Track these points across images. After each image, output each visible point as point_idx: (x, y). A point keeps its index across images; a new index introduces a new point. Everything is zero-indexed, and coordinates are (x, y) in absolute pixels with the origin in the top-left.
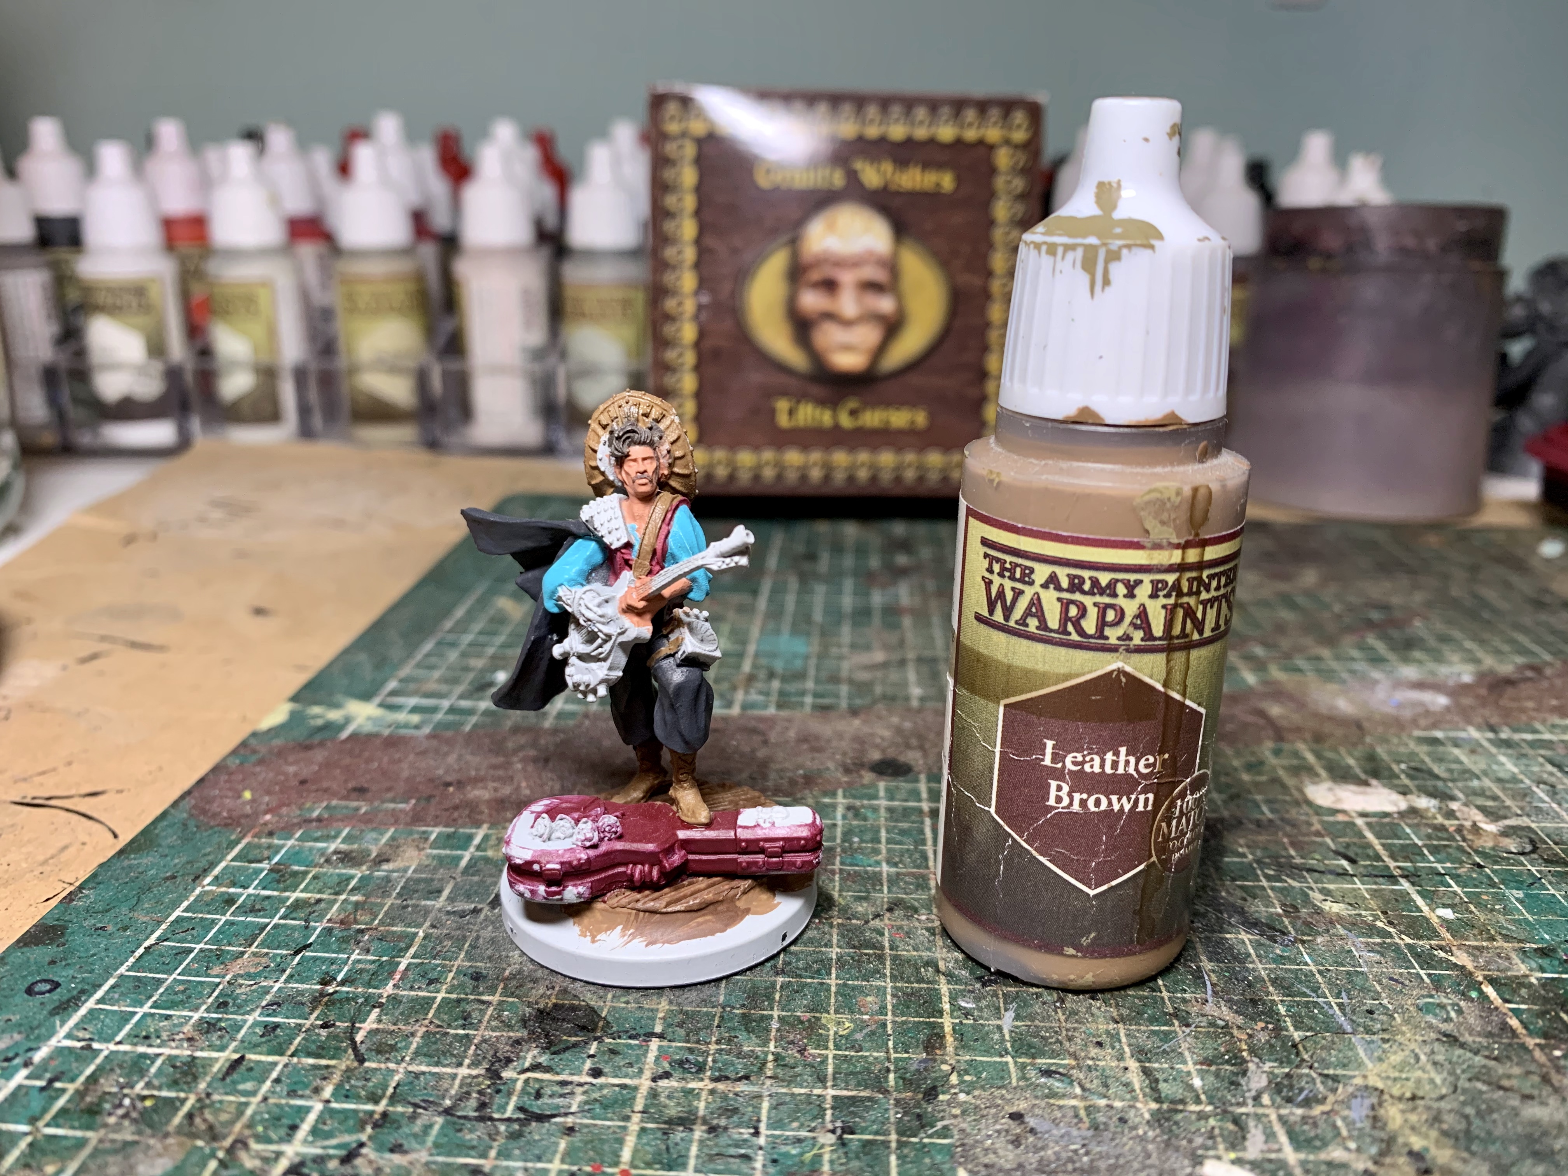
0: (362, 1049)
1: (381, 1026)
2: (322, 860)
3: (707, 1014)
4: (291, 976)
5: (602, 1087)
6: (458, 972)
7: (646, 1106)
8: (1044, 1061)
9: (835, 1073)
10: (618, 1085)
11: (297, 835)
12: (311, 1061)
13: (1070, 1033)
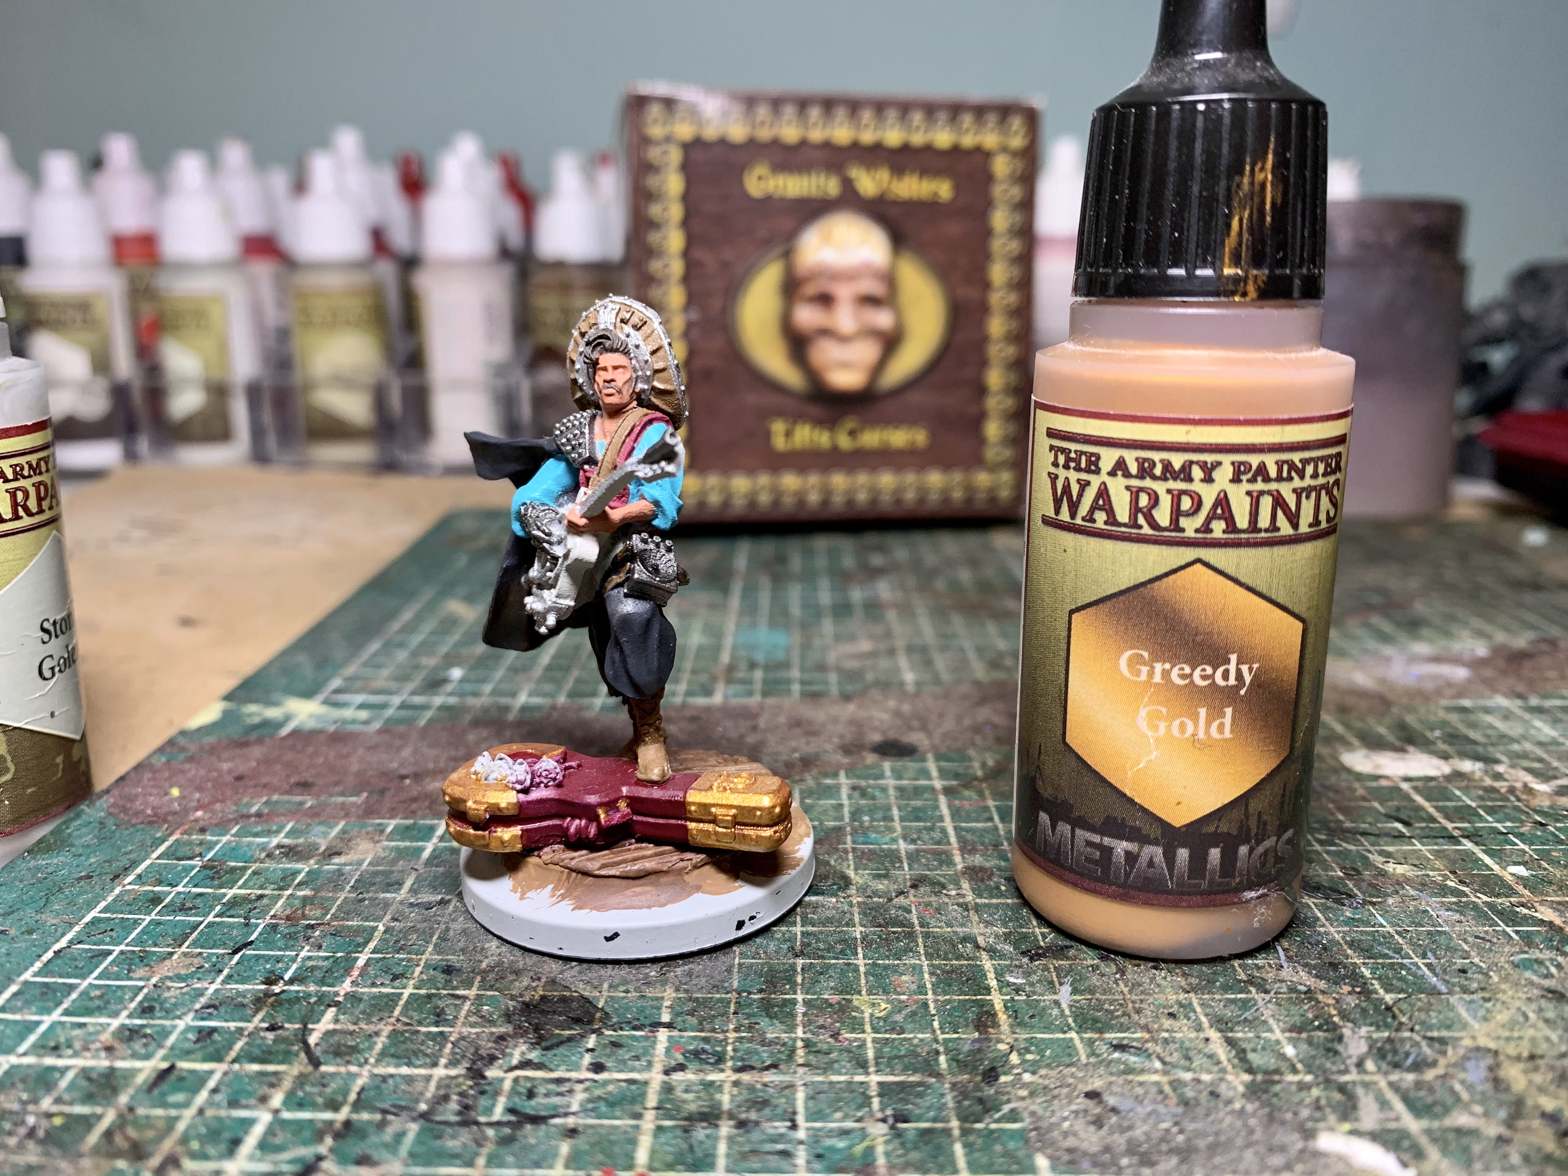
0: (318, 1052)
1: (338, 1027)
2: (263, 855)
3: (721, 1000)
4: (229, 977)
5: (606, 1083)
6: (427, 966)
7: (660, 1101)
8: (1113, 1035)
9: (877, 1058)
10: (625, 1081)
11: (234, 831)
12: (255, 1067)
13: (1137, 1006)
